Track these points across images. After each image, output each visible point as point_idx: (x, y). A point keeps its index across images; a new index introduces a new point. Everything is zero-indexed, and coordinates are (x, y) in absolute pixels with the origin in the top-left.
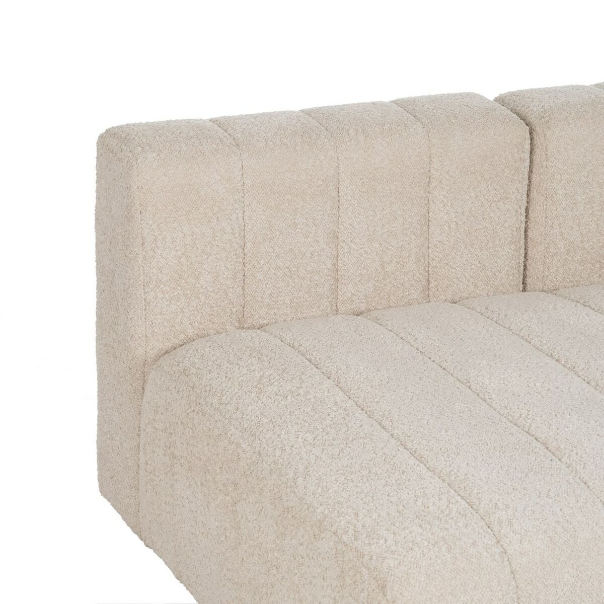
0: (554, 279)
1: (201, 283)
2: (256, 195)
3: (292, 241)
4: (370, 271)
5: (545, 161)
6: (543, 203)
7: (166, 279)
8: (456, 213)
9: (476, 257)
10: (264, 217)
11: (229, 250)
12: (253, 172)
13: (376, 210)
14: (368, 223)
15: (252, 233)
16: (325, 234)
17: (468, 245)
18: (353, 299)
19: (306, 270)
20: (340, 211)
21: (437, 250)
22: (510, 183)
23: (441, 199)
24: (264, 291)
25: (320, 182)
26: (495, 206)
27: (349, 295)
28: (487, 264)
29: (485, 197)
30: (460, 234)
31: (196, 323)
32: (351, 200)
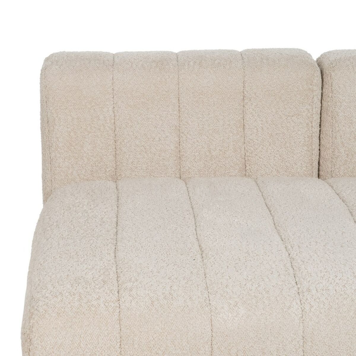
0: (338, 173)
1: (84, 150)
2: (121, 97)
3: (145, 129)
4: (201, 154)
5: (331, 93)
6: (330, 121)
7: (61, 145)
8: (262, 122)
9: (277, 152)
10: (126, 111)
11: (102, 131)
12: (119, 82)
13: (204, 114)
14: (198, 122)
15: (119, 121)
16: (169, 127)
17: (272, 144)
18: (190, 171)
19: (156, 149)
20: (180, 113)
21: (250, 145)
22: (301, 105)
23: (251, 111)
24: (128, 159)
25: (164, 93)
26: (290, 119)
27: (187, 168)
28: (286, 158)
29: (283, 112)
30: (265, 136)
31: (82, 175)
32: (186, 106)
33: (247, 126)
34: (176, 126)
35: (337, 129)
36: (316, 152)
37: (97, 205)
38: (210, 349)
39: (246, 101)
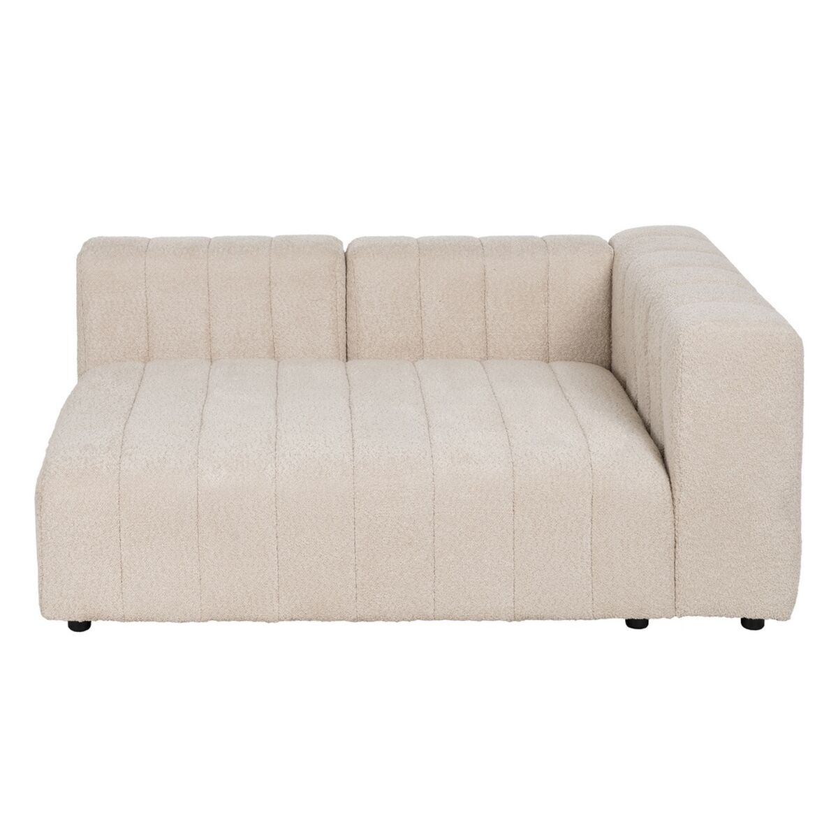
0: (364, 356)
2: (152, 281)
3: (176, 312)
4: (230, 336)
6: (354, 306)
7: (95, 327)
8: (288, 306)
9: (303, 335)
10: (158, 295)
12: (151, 268)
13: (232, 298)
14: (227, 306)
15: (151, 305)
16: (199, 310)
17: (298, 327)
20: (210, 297)
21: (277, 328)
23: (277, 295)
26: (314, 303)
28: (313, 340)
29: (307, 297)
30: (291, 319)
32: (215, 291)
33: (274, 310)
34: (206, 310)
35: (361, 313)
36: (342, 334)
37: (120, 385)
38: (196, 505)
39: (272, 286)
